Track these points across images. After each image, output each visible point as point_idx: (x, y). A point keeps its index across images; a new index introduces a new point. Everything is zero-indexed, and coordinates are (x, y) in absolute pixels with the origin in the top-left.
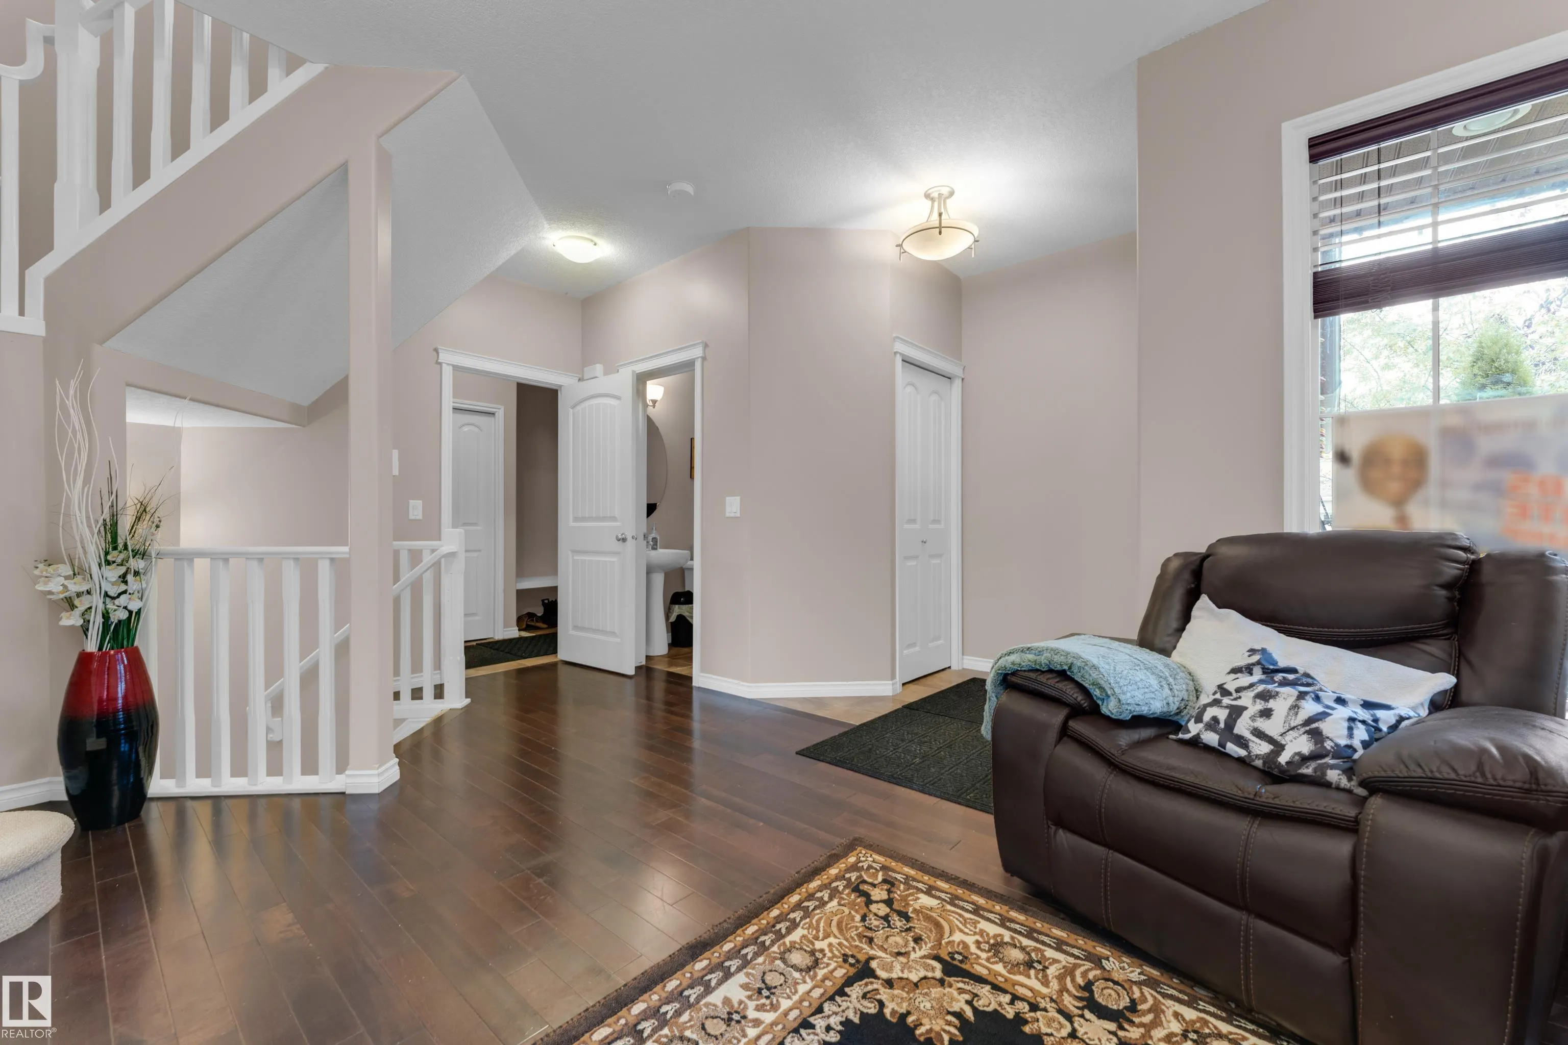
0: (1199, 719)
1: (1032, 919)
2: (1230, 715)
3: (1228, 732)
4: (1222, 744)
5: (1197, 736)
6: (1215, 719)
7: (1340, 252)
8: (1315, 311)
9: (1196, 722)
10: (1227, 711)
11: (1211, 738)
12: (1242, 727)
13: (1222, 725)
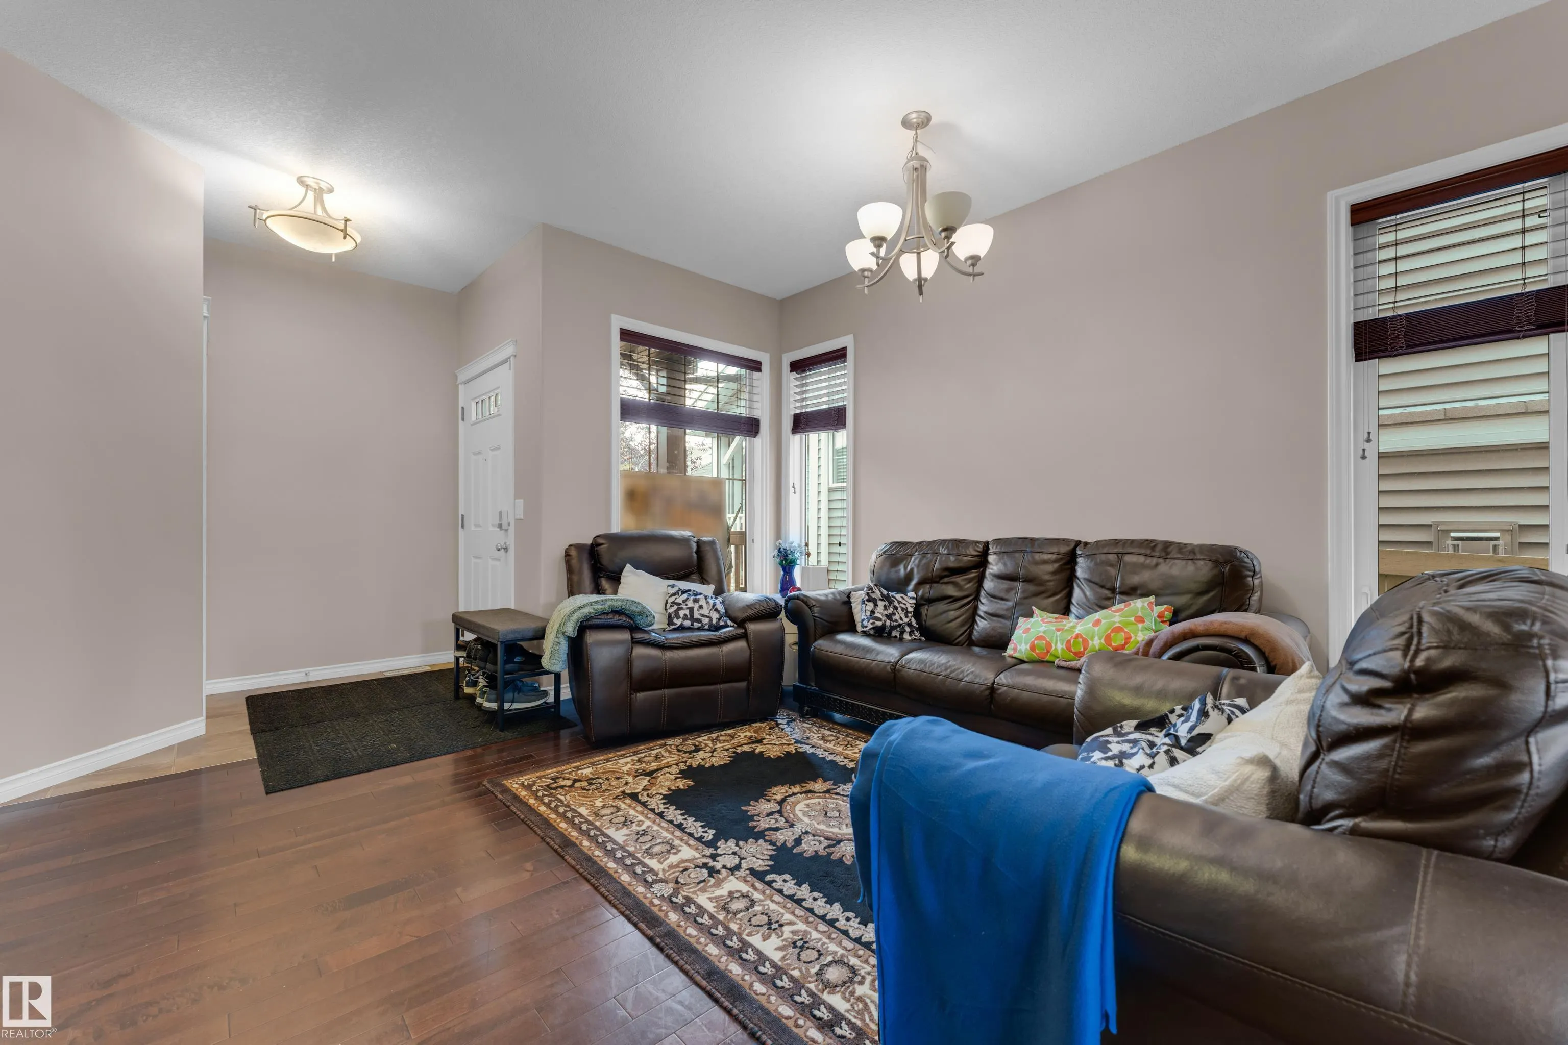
0: (678, 617)
1: (605, 756)
2: (690, 611)
3: (692, 618)
4: (692, 625)
5: (682, 624)
6: (685, 615)
7: (653, 375)
8: (621, 418)
9: (677, 619)
10: (688, 610)
11: (687, 623)
12: (696, 615)
13: (689, 617)
